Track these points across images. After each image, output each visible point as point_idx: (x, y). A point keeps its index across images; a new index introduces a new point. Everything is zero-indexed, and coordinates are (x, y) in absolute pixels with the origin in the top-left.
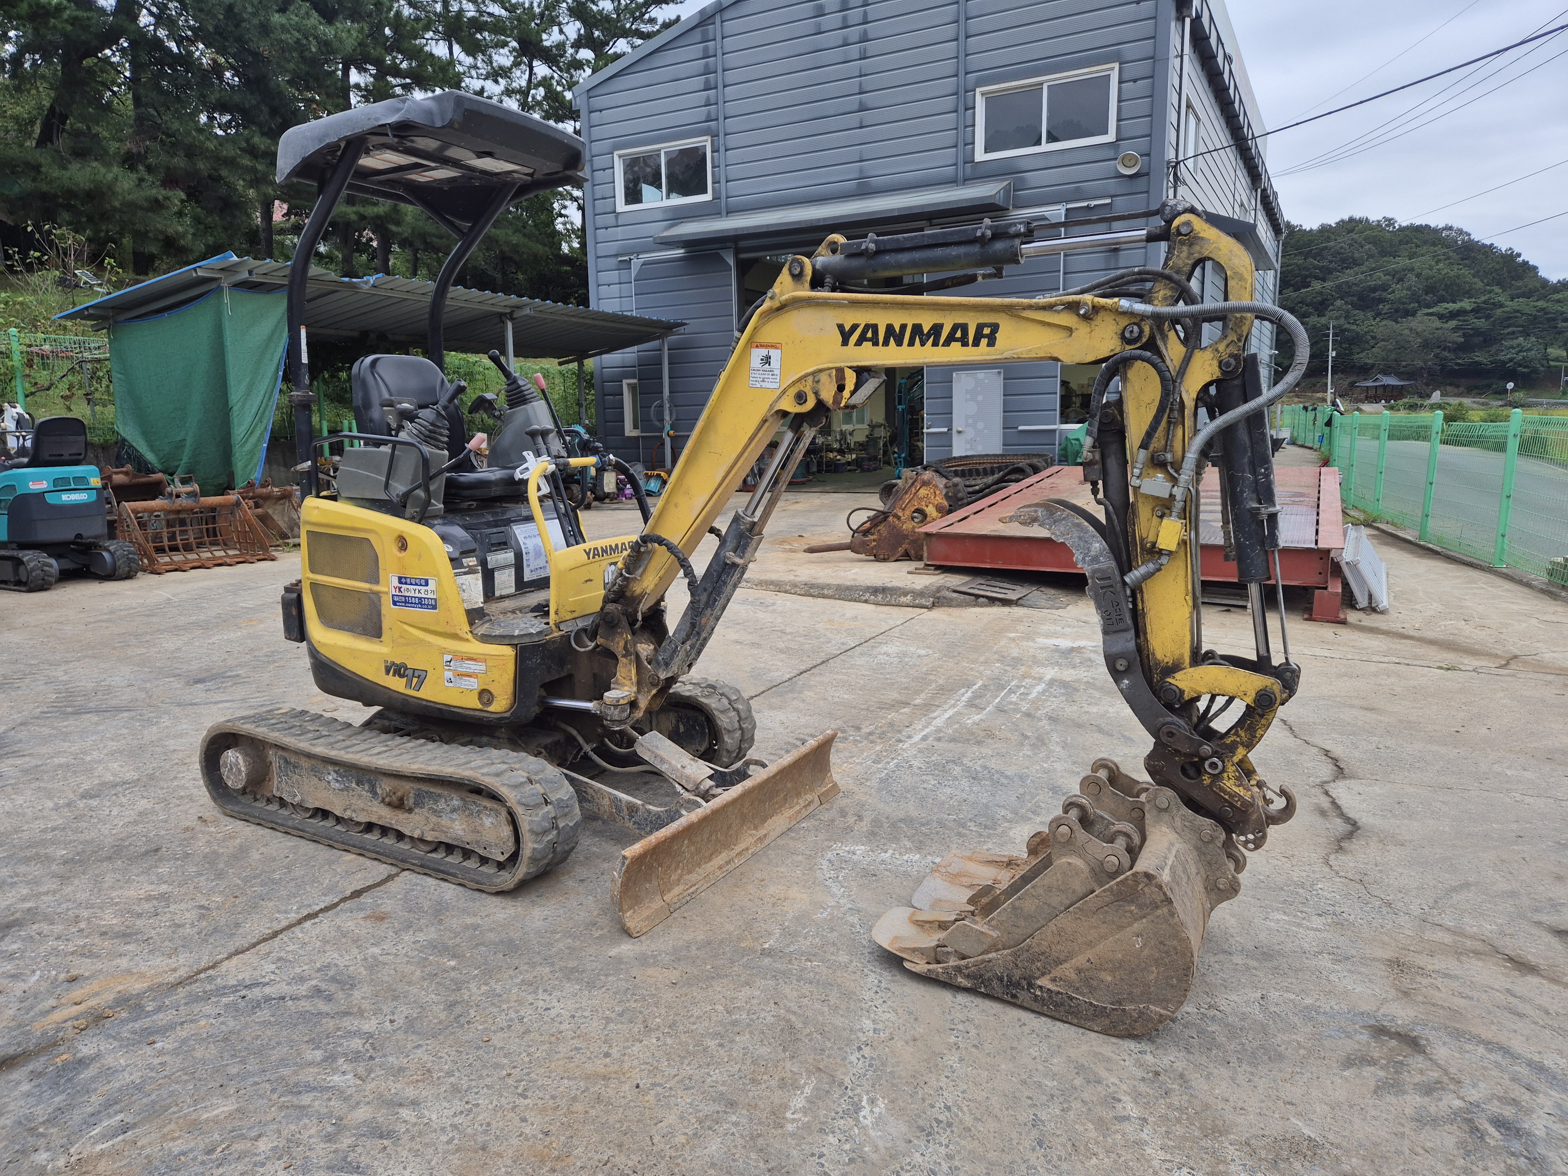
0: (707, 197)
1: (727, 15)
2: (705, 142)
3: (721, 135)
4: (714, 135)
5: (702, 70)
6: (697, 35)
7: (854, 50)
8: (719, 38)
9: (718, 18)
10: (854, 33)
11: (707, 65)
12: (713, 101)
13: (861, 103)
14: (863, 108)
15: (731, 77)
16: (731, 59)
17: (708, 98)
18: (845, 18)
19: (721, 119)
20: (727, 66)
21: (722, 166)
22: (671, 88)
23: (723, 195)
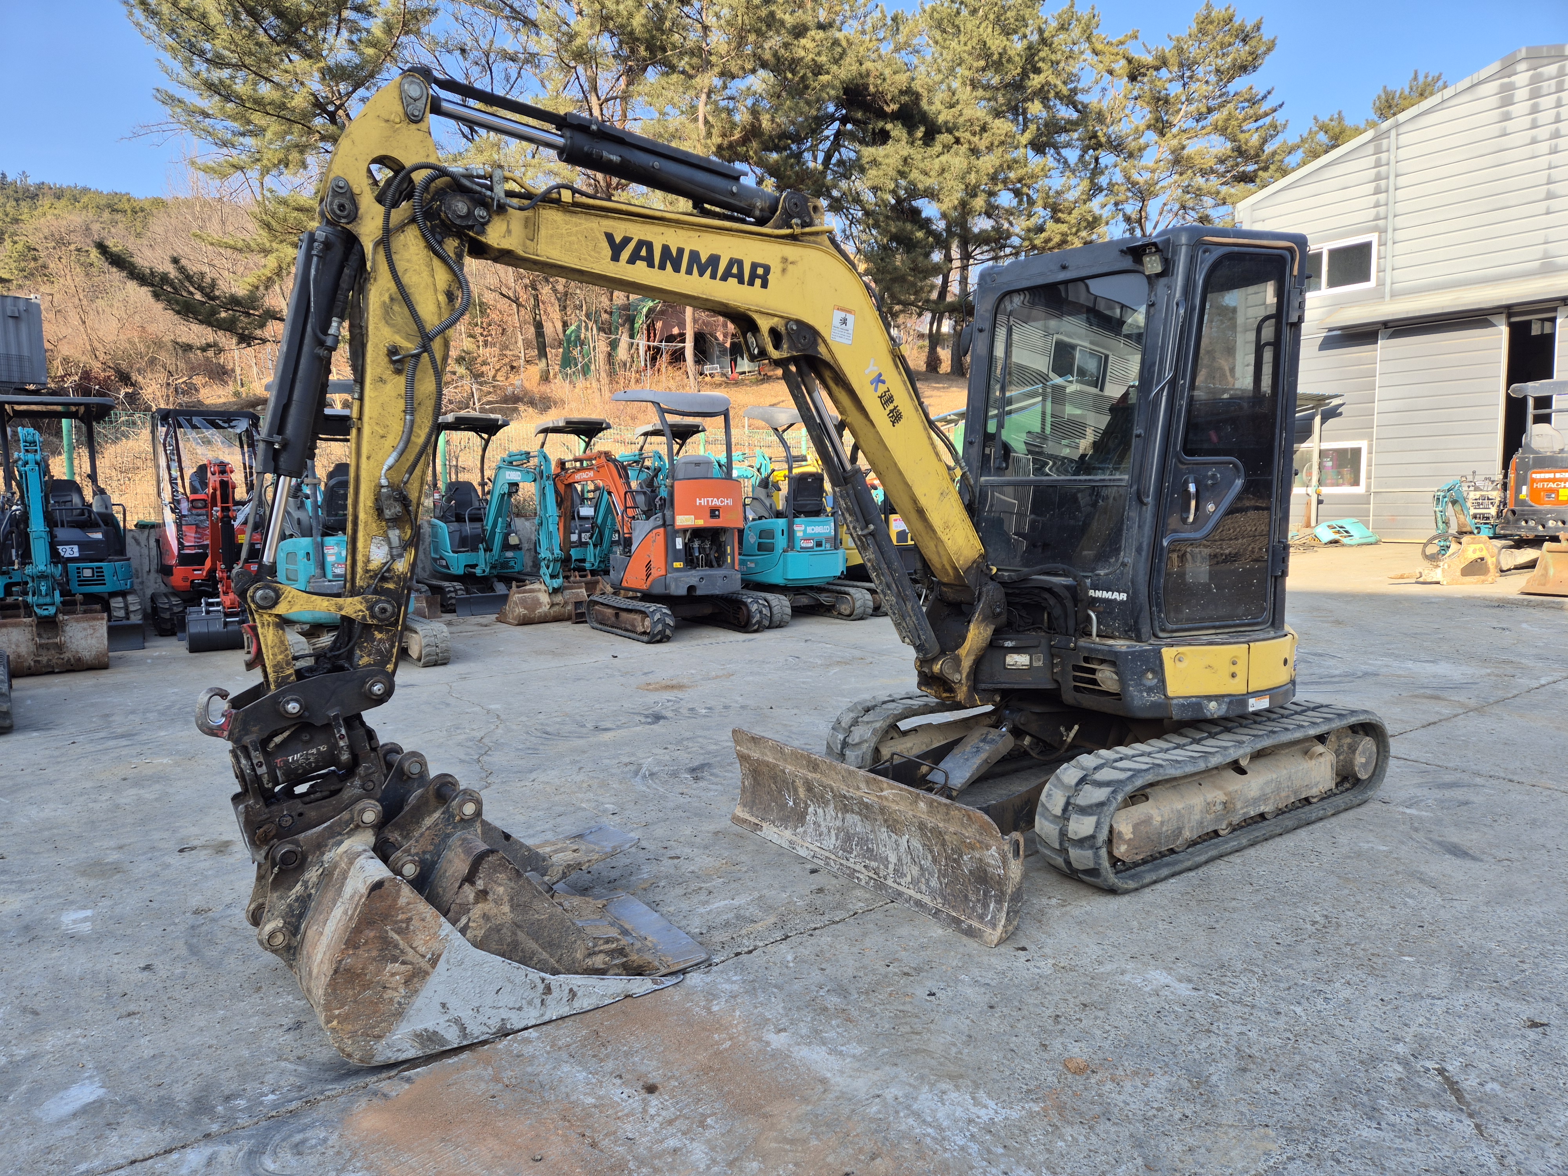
0: (1372, 284)
1: (1403, 129)
2: (1373, 238)
3: (1390, 231)
4: (1382, 231)
5: (1373, 177)
6: (1371, 149)
7: (1544, 147)
8: (1393, 147)
9: (1393, 133)
10: (1543, 133)
11: (1378, 174)
12: (1382, 202)
13: (1548, 192)
14: (1550, 196)
15: (1401, 181)
16: (1402, 167)
17: (1378, 201)
18: (1534, 121)
19: (1390, 218)
20: (1400, 172)
21: (1389, 258)
22: (1340, 195)
23: (1388, 282)
